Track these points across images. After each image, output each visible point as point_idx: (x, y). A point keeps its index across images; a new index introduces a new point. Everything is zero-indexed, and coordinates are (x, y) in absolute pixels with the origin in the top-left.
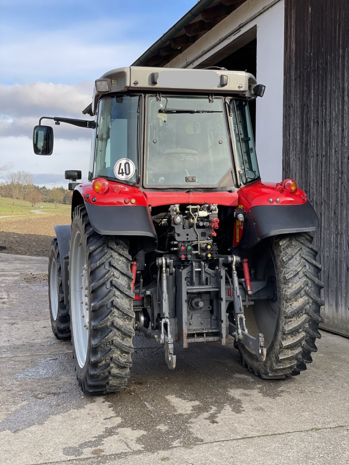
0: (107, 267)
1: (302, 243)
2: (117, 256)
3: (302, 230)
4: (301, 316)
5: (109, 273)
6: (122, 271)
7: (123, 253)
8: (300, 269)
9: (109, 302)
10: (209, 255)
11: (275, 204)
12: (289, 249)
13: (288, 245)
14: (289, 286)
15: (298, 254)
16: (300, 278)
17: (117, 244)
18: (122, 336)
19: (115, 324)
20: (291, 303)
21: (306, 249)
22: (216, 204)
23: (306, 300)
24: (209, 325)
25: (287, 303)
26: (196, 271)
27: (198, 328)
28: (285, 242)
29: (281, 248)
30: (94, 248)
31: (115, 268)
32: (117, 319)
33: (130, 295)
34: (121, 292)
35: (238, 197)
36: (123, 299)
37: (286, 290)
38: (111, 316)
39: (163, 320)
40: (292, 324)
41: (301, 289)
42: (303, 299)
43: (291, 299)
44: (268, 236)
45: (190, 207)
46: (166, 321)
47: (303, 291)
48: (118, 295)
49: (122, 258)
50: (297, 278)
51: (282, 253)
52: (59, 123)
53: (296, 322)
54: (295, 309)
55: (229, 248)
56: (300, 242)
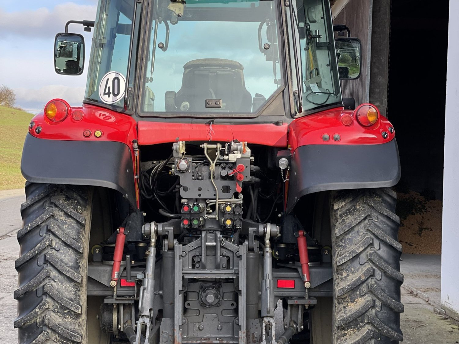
0: (44, 233)
1: (372, 207)
2: (63, 218)
3: (365, 185)
4: (362, 327)
5: (43, 241)
6: (64, 240)
7: (71, 212)
8: (361, 249)
9: (39, 287)
10: (229, 222)
11: (333, 142)
12: (349, 216)
13: (348, 210)
14: (342, 277)
15: (362, 225)
16: (361, 265)
17: (68, 198)
18: (61, 341)
19: (47, 322)
20: (345, 305)
21: (379, 217)
22: (245, 141)
23: (368, 301)
24: (231, 332)
25: (339, 303)
26: (208, 247)
27: (213, 335)
28: (343, 204)
29: (337, 214)
30: (28, 204)
31: (54, 234)
32: (52, 314)
33: (73, 278)
34: (61, 273)
35: (286, 132)
36: (62, 284)
37: (338, 283)
38: (40, 309)
39: (141, 320)
40: (346, 339)
41: (360, 282)
42: (365, 299)
43: (345, 298)
44: (307, 193)
45: (205, 146)
46: (144, 322)
47: (364, 285)
48: (55, 276)
49: (69, 221)
50: (356, 263)
51: (338, 223)
52: (90, 29)
53: (353, 336)
54: (349, 314)
55: (280, 214)
56: (369, 205)
